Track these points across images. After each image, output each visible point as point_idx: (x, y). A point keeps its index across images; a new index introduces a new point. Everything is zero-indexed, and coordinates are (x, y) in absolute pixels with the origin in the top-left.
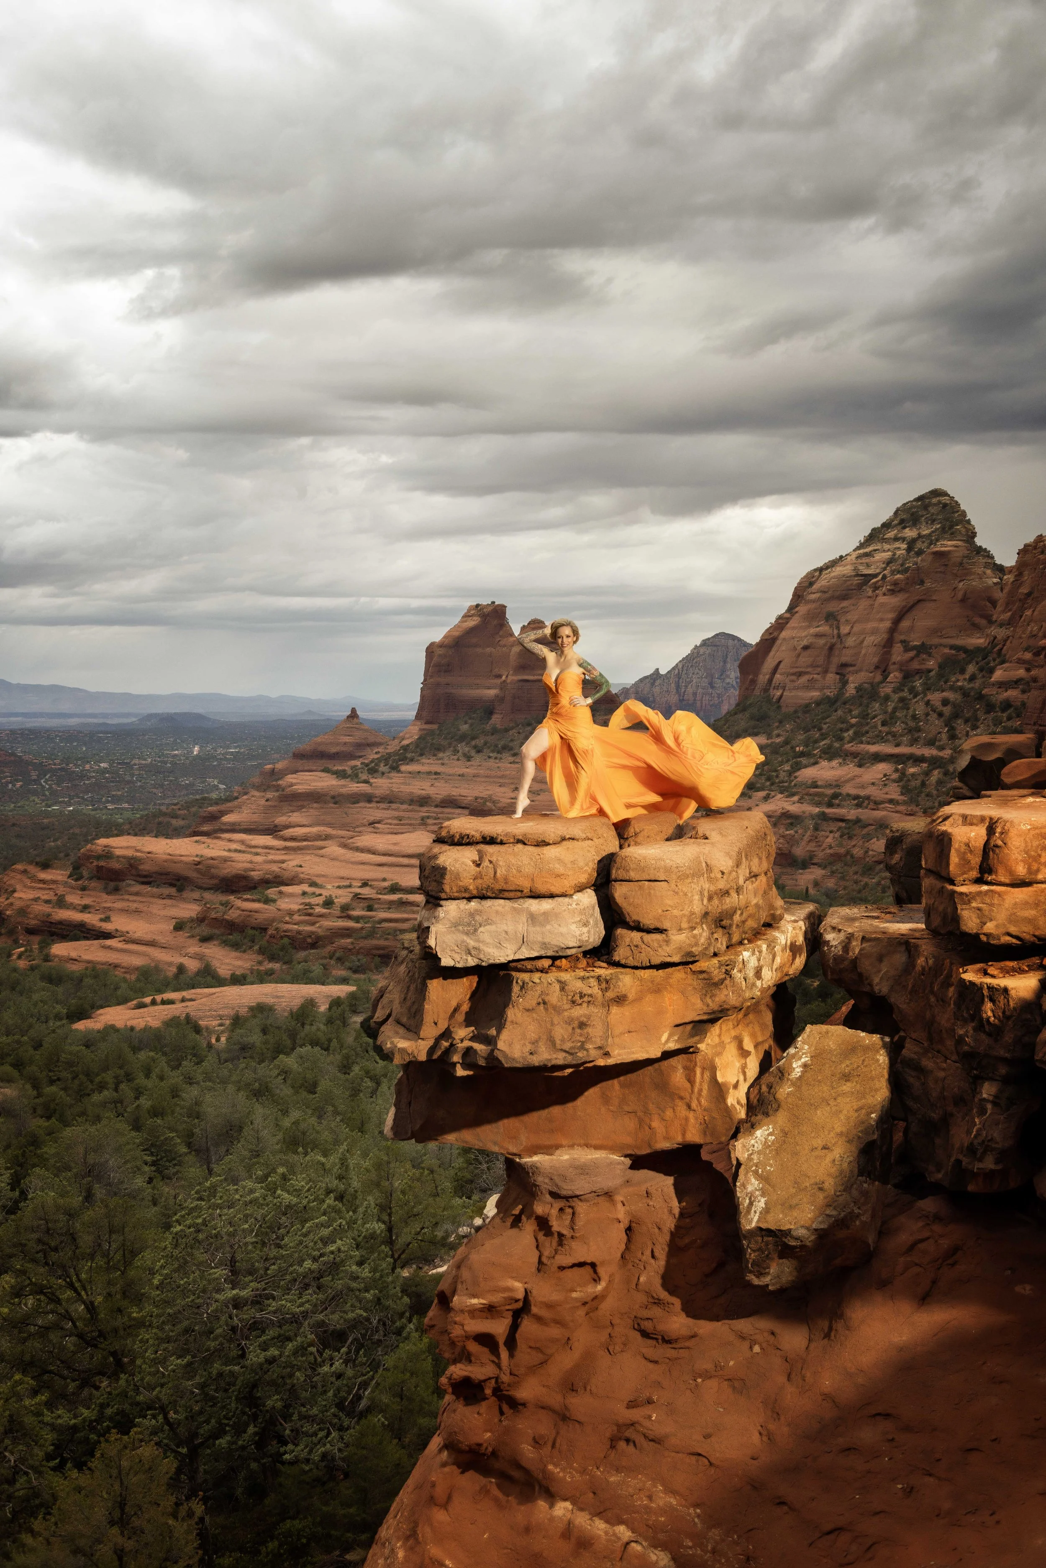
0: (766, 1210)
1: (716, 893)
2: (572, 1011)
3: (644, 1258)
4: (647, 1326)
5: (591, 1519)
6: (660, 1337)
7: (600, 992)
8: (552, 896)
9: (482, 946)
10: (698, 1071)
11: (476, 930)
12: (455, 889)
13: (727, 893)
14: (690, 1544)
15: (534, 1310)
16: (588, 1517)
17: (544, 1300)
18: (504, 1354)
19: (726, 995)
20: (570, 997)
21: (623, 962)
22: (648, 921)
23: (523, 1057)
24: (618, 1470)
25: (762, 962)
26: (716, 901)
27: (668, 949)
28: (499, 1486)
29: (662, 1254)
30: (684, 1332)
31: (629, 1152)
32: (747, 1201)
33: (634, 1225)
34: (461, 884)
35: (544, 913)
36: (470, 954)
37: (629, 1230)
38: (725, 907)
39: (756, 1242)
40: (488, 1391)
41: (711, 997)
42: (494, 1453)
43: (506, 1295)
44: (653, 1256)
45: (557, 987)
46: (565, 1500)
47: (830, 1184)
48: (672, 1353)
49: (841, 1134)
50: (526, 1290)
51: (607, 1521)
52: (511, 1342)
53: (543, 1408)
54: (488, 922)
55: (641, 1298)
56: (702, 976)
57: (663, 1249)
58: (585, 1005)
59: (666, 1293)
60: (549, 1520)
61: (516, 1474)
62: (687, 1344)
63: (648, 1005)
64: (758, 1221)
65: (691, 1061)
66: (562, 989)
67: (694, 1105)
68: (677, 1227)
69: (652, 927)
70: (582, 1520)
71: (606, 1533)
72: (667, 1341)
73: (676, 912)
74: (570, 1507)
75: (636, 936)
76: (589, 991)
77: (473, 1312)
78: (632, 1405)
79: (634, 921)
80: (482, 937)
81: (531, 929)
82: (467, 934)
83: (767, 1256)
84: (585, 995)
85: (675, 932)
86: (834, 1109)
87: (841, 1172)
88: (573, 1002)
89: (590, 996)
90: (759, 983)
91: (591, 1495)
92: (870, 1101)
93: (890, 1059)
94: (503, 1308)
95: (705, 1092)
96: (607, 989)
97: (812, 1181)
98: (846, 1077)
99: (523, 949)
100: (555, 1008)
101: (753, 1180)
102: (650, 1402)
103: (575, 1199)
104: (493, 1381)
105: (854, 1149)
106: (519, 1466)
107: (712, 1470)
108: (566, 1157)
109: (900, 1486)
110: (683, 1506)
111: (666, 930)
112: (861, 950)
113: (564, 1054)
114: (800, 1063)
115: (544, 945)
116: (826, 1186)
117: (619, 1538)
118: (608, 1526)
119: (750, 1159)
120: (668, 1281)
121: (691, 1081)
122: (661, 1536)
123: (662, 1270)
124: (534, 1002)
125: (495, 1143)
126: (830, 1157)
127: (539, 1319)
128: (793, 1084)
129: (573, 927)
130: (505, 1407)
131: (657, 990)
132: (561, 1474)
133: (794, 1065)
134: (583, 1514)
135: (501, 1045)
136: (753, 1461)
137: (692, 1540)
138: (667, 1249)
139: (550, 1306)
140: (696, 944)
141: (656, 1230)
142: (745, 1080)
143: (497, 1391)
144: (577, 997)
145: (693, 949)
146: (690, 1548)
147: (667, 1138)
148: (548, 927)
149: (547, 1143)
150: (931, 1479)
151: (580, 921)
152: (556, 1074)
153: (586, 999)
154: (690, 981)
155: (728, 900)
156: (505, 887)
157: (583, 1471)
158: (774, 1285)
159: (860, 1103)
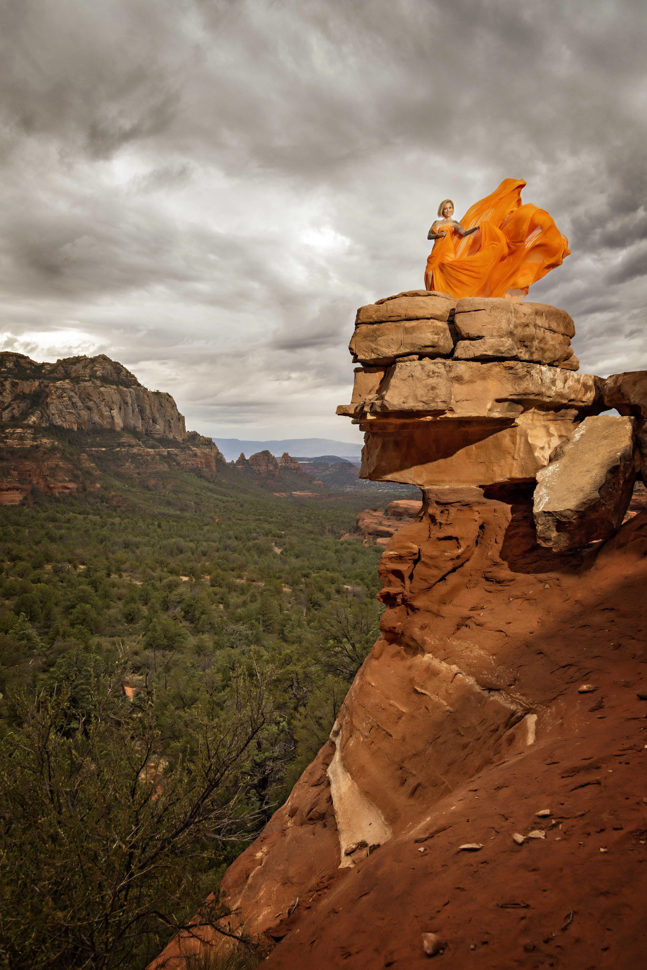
0: (549, 503)
1: (520, 325)
2: (428, 380)
3: (491, 543)
4: (489, 575)
5: (440, 662)
6: (494, 580)
7: (445, 372)
8: (417, 319)
9: (379, 347)
10: (518, 437)
11: (376, 339)
12: (365, 317)
13: (527, 325)
14: (486, 673)
15: (423, 559)
16: (439, 661)
17: (428, 554)
18: (407, 581)
19: (528, 385)
20: (426, 373)
21: (460, 357)
22: (473, 332)
23: (399, 405)
24: (458, 639)
25: (556, 377)
26: (520, 329)
27: (484, 347)
28: (405, 650)
29: (501, 540)
30: (508, 577)
31: (481, 484)
32: (539, 499)
33: (485, 525)
34: (368, 314)
35: (412, 327)
36: (373, 352)
37: (482, 527)
38: (526, 333)
39: (542, 520)
40: (399, 600)
41: (518, 385)
42: (403, 634)
43: (408, 551)
44: (496, 542)
45: (420, 367)
46: (429, 653)
47: (588, 488)
48: (501, 588)
49: (598, 464)
50: (419, 549)
51: (447, 663)
52: (411, 577)
53: (428, 611)
54: (383, 334)
55: (489, 563)
56: (511, 372)
57: (501, 538)
58: (435, 378)
59: (501, 560)
60: (420, 662)
61: (412, 644)
62: (509, 584)
63: (479, 385)
64: (543, 508)
65: (514, 431)
66: (423, 369)
67: (516, 457)
68: (509, 526)
69: (476, 335)
70: (436, 663)
71: (446, 669)
72: (499, 582)
73: (489, 326)
74: (432, 656)
75: (467, 342)
76: (438, 370)
77: (391, 558)
78: (473, 609)
79: (466, 334)
80: (380, 342)
81: (406, 336)
82: (372, 341)
83: (549, 528)
84: (435, 372)
85: (489, 337)
86: (596, 453)
87: (595, 482)
88: (429, 376)
89: (439, 373)
90: (554, 388)
91: (443, 651)
92: (617, 447)
93: (633, 427)
94: (407, 558)
95: (522, 449)
96: (450, 371)
97: (577, 487)
98: (605, 438)
99: (402, 348)
100: (417, 378)
101: (544, 489)
102: (482, 608)
103: (449, 505)
104: (401, 595)
105: (605, 470)
106: (413, 640)
107: (507, 639)
108: (447, 487)
109: (612, 644)
110: (487, 655)
111: (483, 337)
112: (623, 380)
113: (423, 404)
114: (579, 434)
115: (413, 345)
116: (585, 489)
117: (452, 671)
118: (448, 665)
119: (544, 480)
120: (503, 555)
121: (514, 443)
122: (473, 670)
123: (500, 549)
124: (406, 376)
125: (411, 479)
126: (590, 475)
127: (425, 564)
128: (574, 444)
129: (429, 334)
130: (410, 611)
131: (484, 377)
132: (430, 641)
133: (576, 435)
134: (437, 660)
135: (387, 398)
136: (531, 635)
137: (487, 671)
138: (503, 538)
139: (432, 558)
140: (503, 346)
141: (498, 529)
142: (549, 448)
143: (404, 601)
144: (431, 373)
145: (501, 348)
146: (486, 675)
147: (501, 476)
148: (414, 335)
149: (437, 479)
150: (634, 641)
151: (433, 332)
152: (422, 419)
153: (436, 374)
154: (504, 374)
155: (528, 329)
156: (392, 315)
157: (441, 639)
158: (555, 548)
159: (611, 449)
